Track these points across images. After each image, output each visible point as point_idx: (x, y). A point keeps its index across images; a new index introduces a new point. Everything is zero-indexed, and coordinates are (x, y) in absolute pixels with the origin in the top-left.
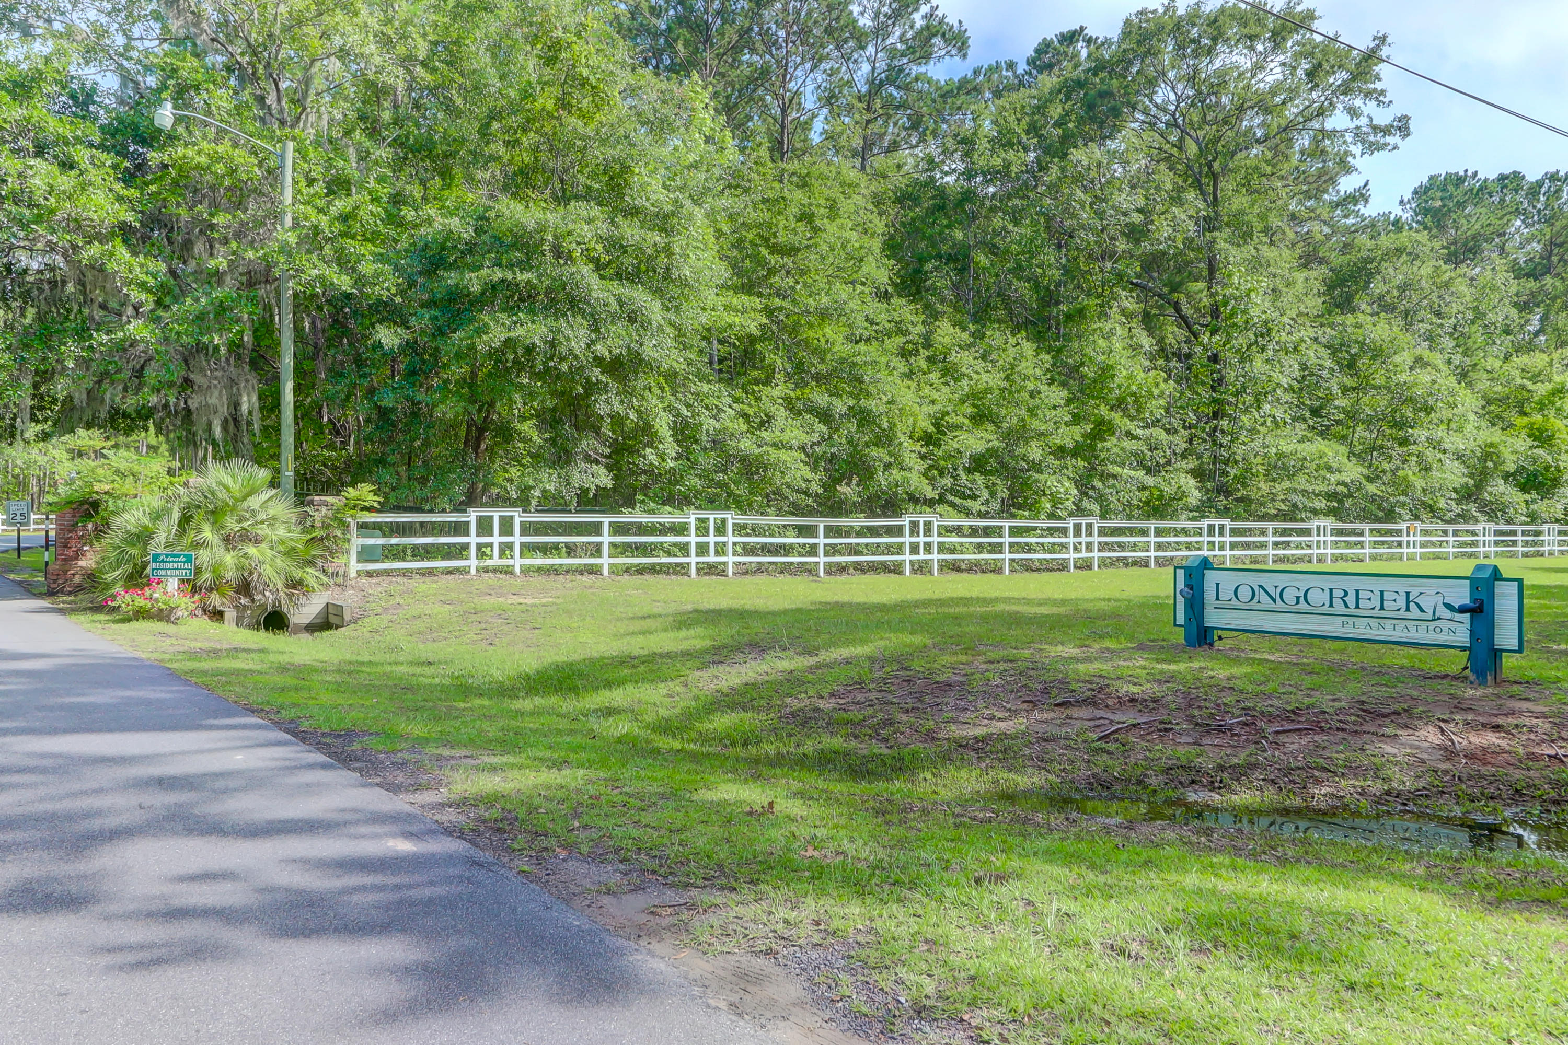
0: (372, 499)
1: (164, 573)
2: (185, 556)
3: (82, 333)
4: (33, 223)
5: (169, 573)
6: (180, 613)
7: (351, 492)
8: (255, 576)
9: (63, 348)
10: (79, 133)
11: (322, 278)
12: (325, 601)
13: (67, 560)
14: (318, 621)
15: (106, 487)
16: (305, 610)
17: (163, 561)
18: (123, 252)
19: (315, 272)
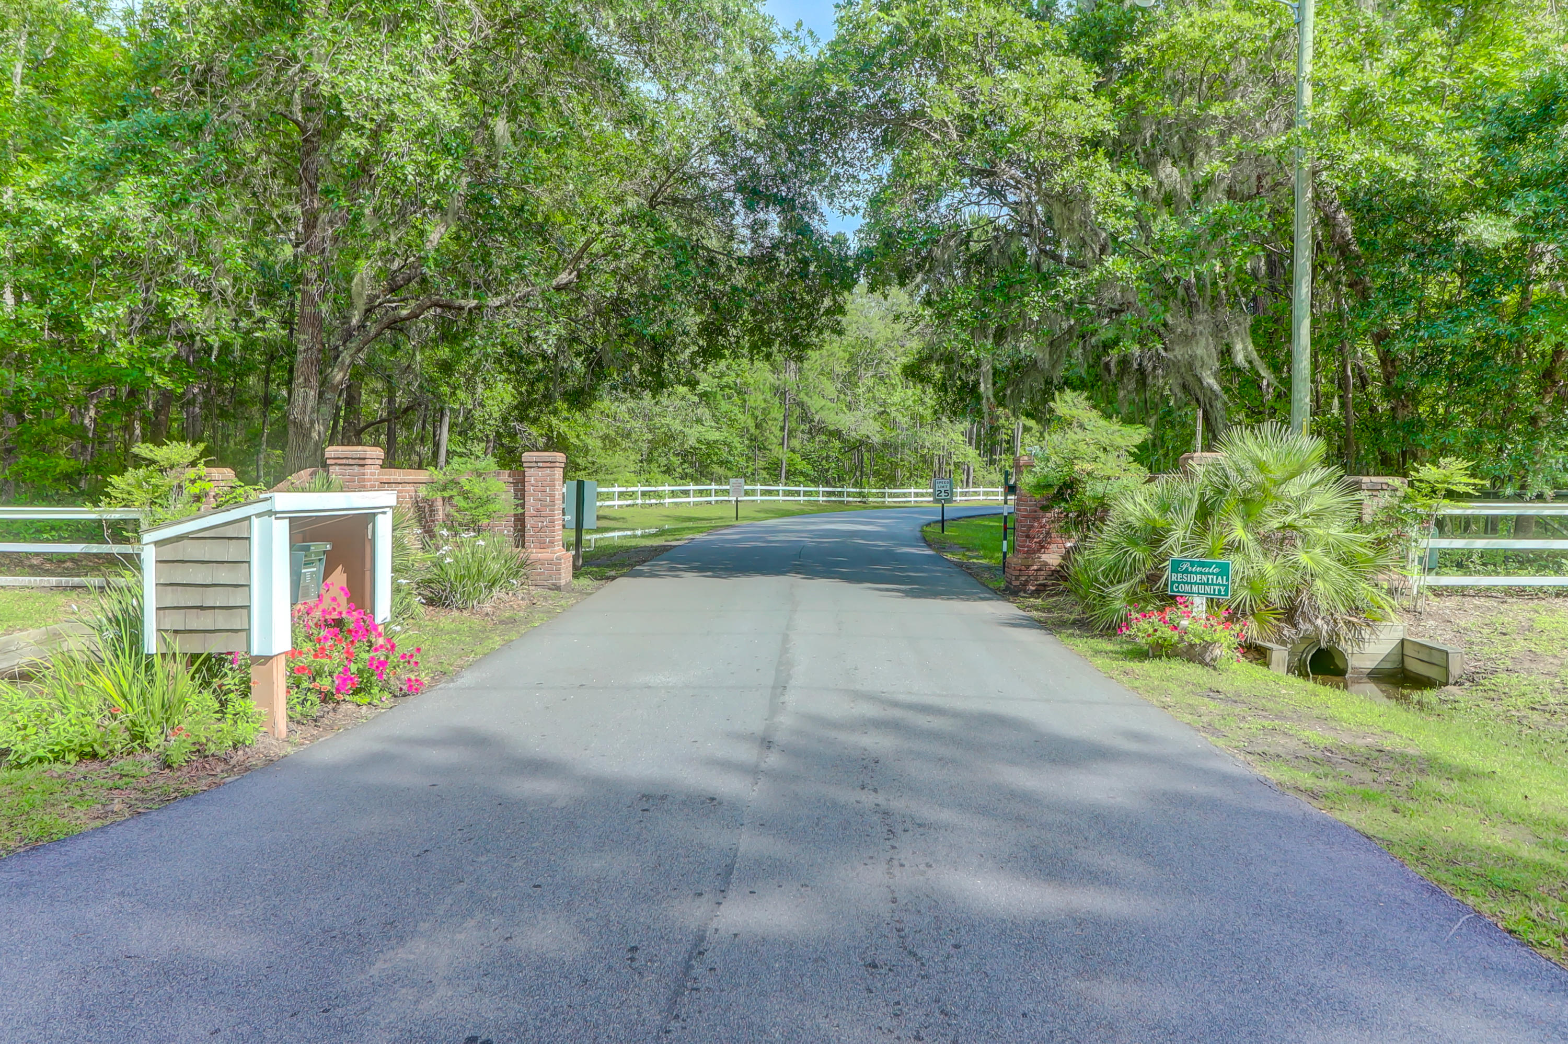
0: (1462, 482)
1: (1187, 588)
2: (1219, 565)
3: (1046, 281)
4: (1009, 142)
5: (1195, 589)
6: (1217, 652)
7: (1429, 472)
8: (1305, 596)
9: (1026, 299)
10: (1048, 38)
11: (1370, 164)
12: (1398, 635)
13: (1031, 552)
14: (1388, 665)
15: (1088, 467)
16: (1369, 648)
17: (1186, 571)
18: (1104, 168)
19: (1357, 157)
